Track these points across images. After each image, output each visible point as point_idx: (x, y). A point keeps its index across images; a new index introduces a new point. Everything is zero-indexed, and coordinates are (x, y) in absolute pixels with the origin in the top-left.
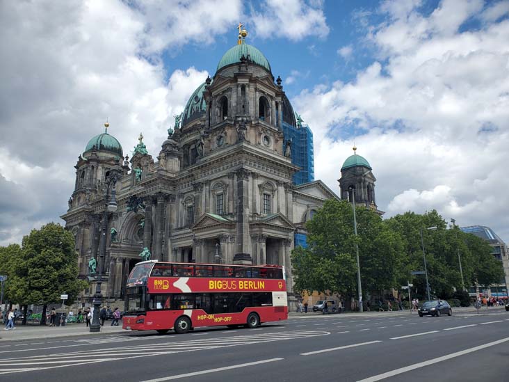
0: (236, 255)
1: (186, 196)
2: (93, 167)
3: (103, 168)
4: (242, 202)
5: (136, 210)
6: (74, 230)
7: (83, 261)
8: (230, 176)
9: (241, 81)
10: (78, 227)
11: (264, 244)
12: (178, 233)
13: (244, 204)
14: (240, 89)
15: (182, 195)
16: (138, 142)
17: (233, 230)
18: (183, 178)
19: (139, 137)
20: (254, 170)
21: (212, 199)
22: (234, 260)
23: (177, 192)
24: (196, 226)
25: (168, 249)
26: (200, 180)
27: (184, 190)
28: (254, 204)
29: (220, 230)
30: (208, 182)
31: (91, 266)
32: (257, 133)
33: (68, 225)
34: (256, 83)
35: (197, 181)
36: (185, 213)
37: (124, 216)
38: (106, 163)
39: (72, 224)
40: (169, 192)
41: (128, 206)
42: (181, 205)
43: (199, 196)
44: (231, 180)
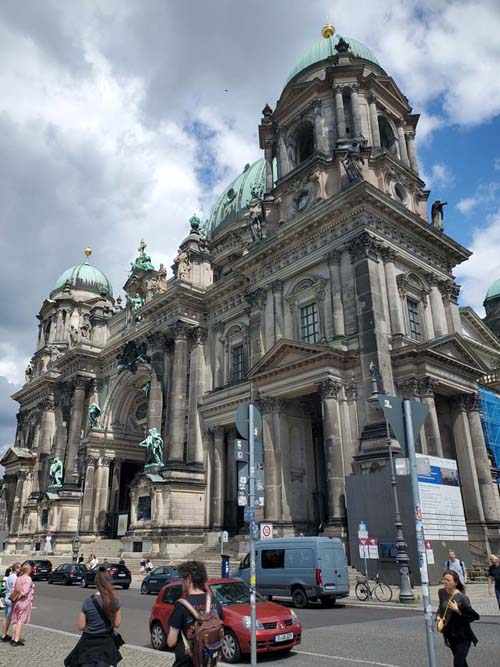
0: (366, 428)
1: (227, 328)
2: (64, 313)
3: (80, 315)
4: (369, 304)
5: (133, 369)
6: (32, 417)
7: (43, 468)
8: (333, 258)
9: (341, 82)
10: (38, 410)
11: (431, 401)
12: (215, 398)
13: (375, 308)
14: (339, 96)
15: (220, 326)
16: (138, 255)
17: (352, 372)
18: (222, 294)
19: (139, 246)
20: (386, 244)
21: (288, 316)
22: (361, 440)
23: (211, 322)
24: (260, 371)
25: (195, 431)
26: (262, 283)
27: (225, 316)
28: (393, 315)
29: (320, 371)
30: (277, 285)
31: (54, 473)
32: (383, 176)
33: (23, 409)
34: (368, 88)
35: (253, 288)
36: (227, 359)
37: (113, 383)
38: (85, 307)
39: (28, 407)
40: (197, 323)
41: (119, 364)
42: (218, 345)
43: (259, 316)
44: (334, 268)
